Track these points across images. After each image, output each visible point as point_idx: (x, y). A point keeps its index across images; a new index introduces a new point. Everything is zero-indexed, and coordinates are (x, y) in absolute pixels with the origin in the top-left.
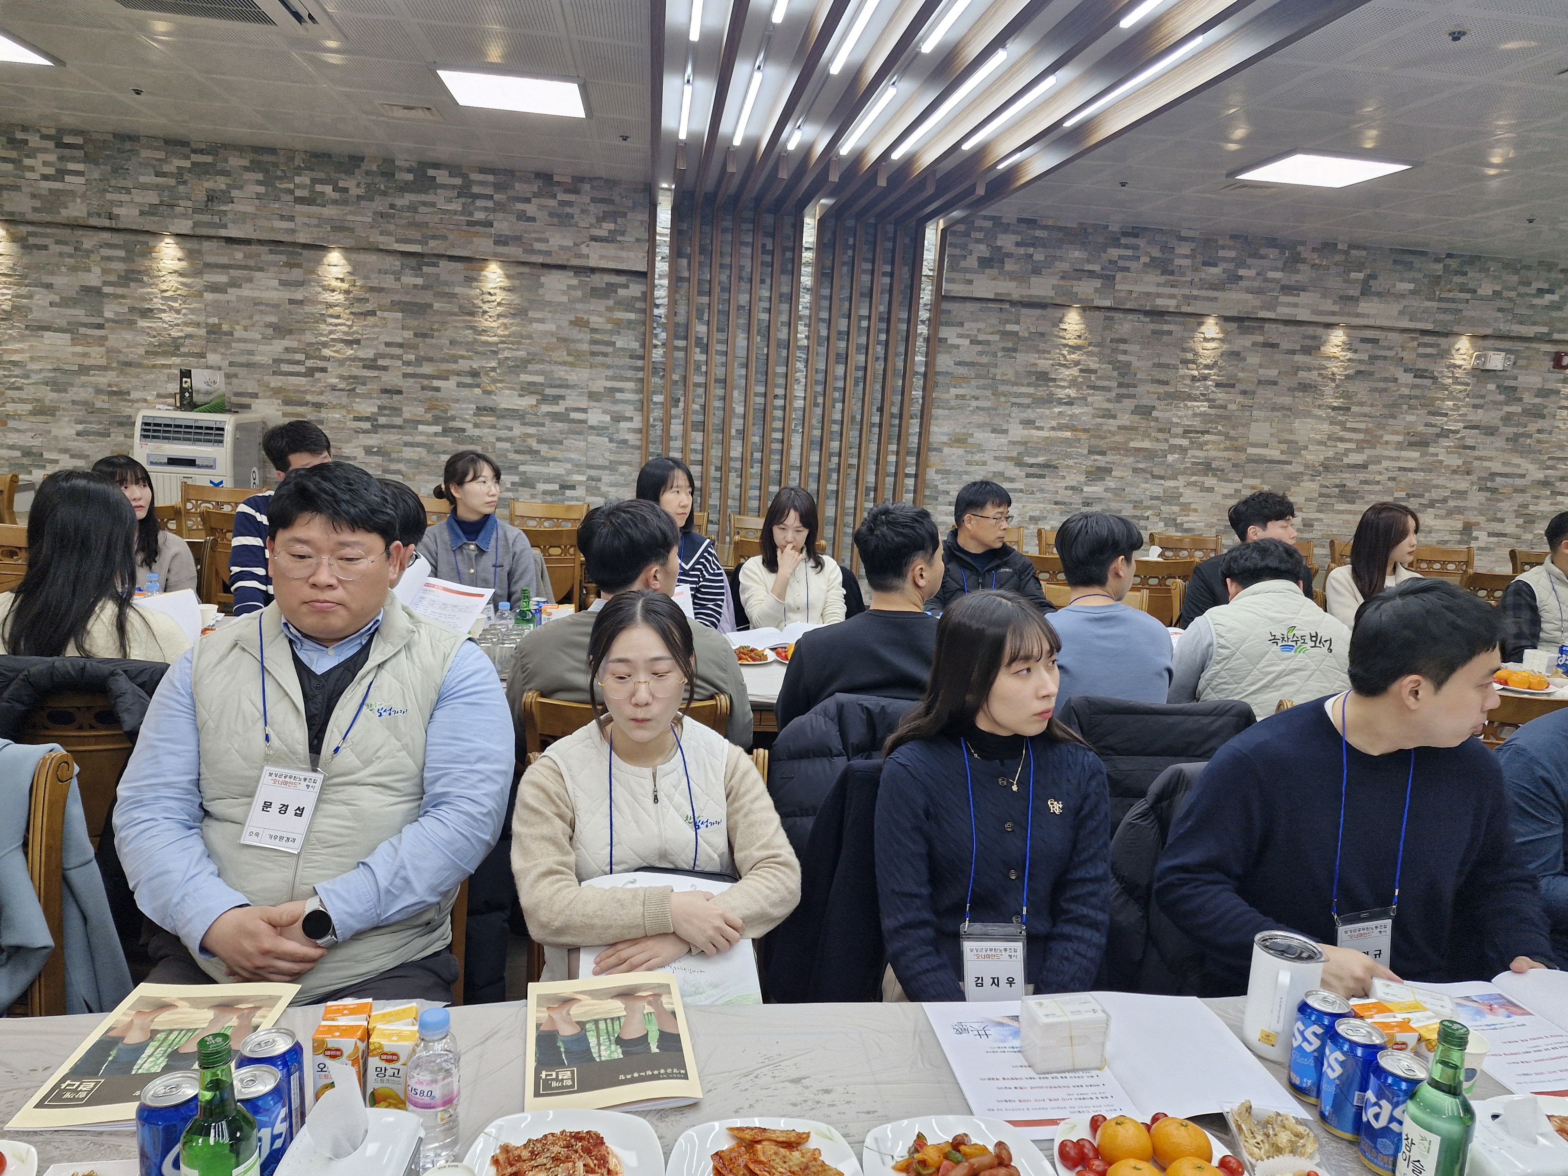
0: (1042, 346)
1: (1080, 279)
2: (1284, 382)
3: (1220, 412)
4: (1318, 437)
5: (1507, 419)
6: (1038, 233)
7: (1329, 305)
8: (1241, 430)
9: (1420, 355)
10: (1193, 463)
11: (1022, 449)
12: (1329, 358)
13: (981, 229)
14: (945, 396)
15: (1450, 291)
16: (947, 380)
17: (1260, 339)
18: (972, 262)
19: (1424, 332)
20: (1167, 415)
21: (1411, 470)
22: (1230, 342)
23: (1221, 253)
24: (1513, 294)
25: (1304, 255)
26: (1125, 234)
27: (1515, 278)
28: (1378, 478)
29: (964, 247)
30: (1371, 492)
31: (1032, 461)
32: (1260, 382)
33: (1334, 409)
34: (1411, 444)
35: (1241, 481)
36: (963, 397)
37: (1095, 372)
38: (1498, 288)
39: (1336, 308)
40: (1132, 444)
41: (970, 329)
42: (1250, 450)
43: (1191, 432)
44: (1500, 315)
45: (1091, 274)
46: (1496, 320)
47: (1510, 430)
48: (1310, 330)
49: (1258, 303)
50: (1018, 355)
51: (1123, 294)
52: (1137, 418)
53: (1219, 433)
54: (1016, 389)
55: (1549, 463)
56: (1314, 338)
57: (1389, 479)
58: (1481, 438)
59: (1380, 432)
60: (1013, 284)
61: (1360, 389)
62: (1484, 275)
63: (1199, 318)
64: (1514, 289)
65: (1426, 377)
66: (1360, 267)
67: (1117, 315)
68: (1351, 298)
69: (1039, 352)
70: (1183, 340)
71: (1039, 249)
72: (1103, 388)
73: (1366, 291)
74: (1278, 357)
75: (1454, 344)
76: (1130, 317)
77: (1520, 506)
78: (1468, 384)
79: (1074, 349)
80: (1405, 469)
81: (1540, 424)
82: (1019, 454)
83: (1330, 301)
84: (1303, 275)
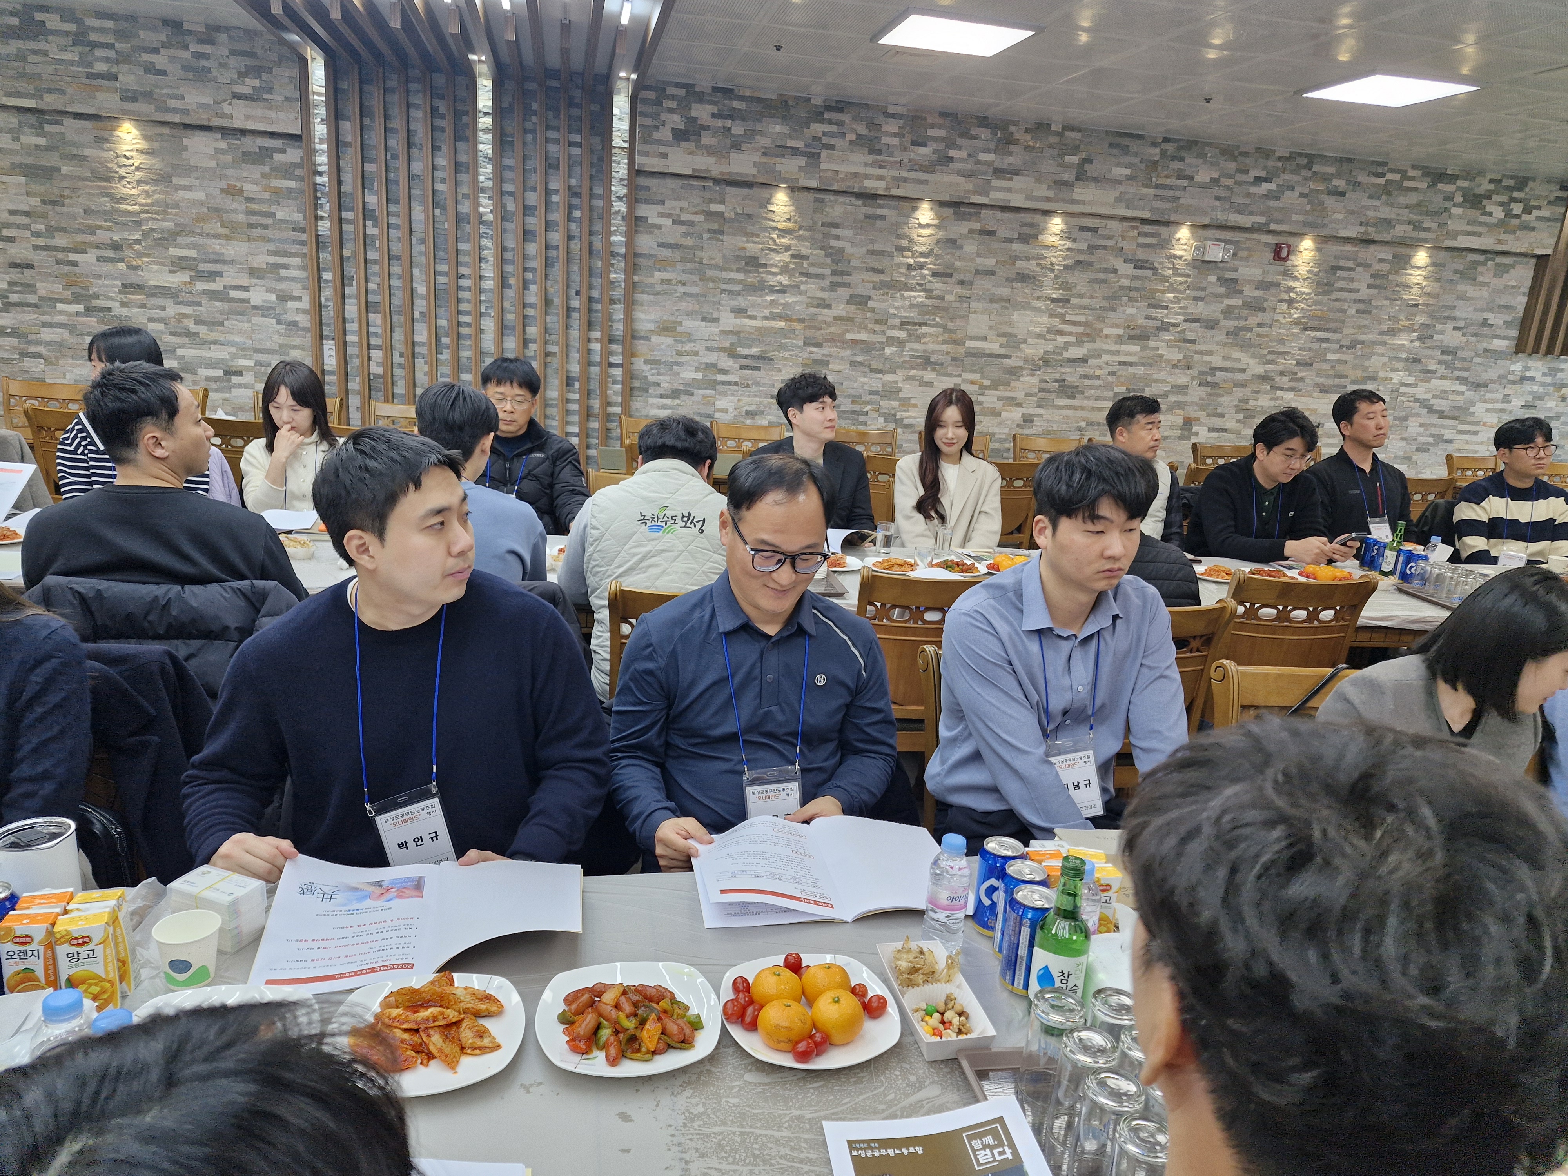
0: (750, 229)
1: (783, 156)
2: (1002, 273)
3: (937, 302)
4: (1037, 330)
5: (1228, 312)
6: (736, 104)
7: (1043, 191)
8: (959, 322)
9: (1139, 245)
10: (912, 357)
11: (734, 339)
12: (1047, 247)
13: (673, 97)
14: (650, 280)
15: (1167, 177)
16: (651, 263)
17: (977, 226)
18: (666, 134)
19: (1144, 221)
20: (884, 305)
21: (1131, 364)
22: (946, 229)
23: (931, 132)
24: (1230, 182)
25: (1016, 136)
26: (829, 108)
27: (1232, 166)
28: (1098, 372)
29: (656, 116)
30: (1091, 387)
31: (746, 352)
32: (977, 272)
33: (1053, 300)
34: (1131, 338)
35: (960, 376)
36: (668, 282)
37: (807, 258)
38: (1215, 175)
39: (1051, 194)
40: (849, 336)
41: (674, 208)
42: (969, 344)
43: (908, 323)
44: (1217, 203)
45: (795, 151)
46: (1213, 209)
47: (1231, 324)
48: (1028, 217)
49: (970, 187)
50: (725, 238)
51: (829, 174)
52: (853, 307)
53: (937, 325)
54: (724, 274)
55: (1269, 357)
56: (1032, 225)
57: (1110, 373)
58: (1202, 332)
59: (1099, 326)
60: (712, 160)
61: (1080, 280)
62: (1200, 161)
63: (913, 202)
64: (1231, 177)
65: (1146, 268)
66: (1075, 150)
67: (828, 197)
68: (1065, 183)
69: (746, 234)
70: (898, 225)
71: (737, 122)
72: (816, 276)
73: (1081, 176)
74: (995, 245)
75: (1175, 233)
76: (841, 199)
77: (1240, 401)
78: (1188, 276)
79: (784, 232)
80: (1124, 363)
81: (1260, 317)
82: (731, 344)
83: (1045, 186)
84: (1016, 158)
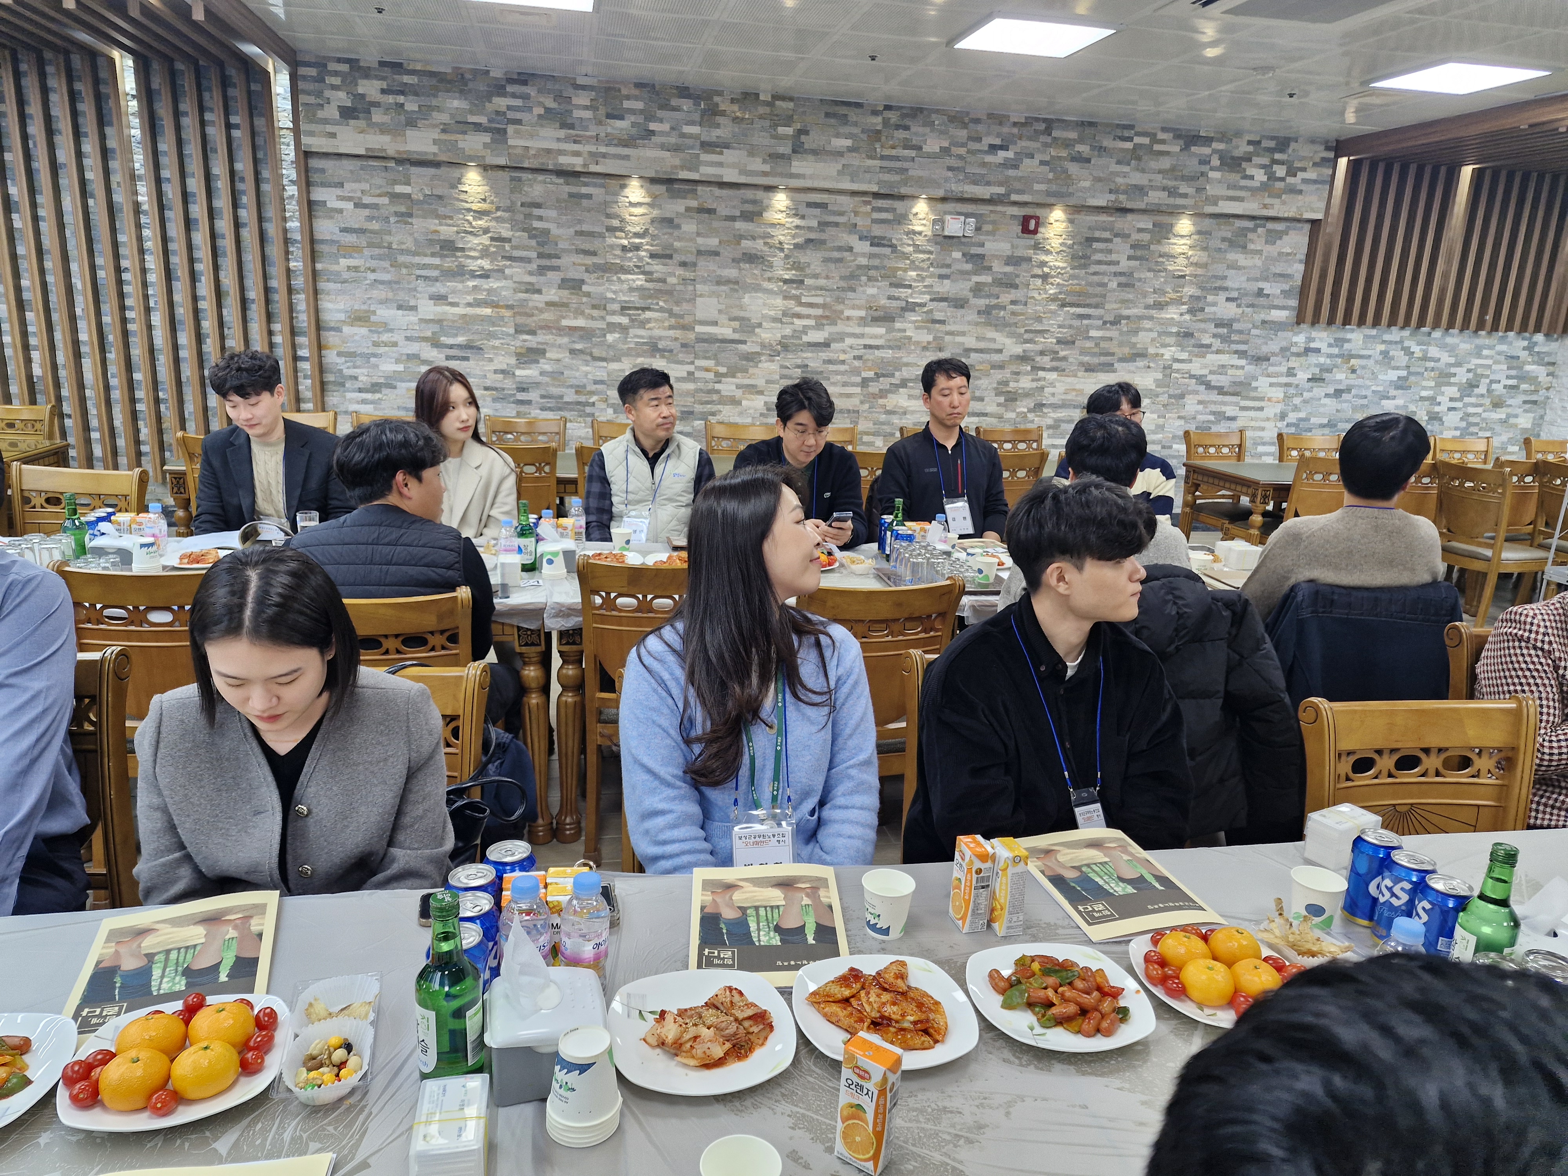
0: (442, 211)
1: (464, 133)
2: (727, 253)
3: (659, 286)
4: (772, 313)
5: (977, 290)
6: (406, 79)
7: (757, 164)
8: (685, 306)
9: (874, 221)
10: (637, 343)
11: (436, 328)
12: (773, 225)
13: (336, 74)
14: (335, 268)
15: (893, 147)
16: (334, 249)
17: (694, 204)
18: (331, 112)
19: (876, 195)
20: (600, 289)
21: (877, 347)
22: (660, 207)
23: (626, 104)
24: (962, 151)
25: (722, 107)
26: (511, 81)
27: (963, 134)
28: (842, 357)
29: (319, 94)
30: (837, 373)
31: (450, 341)
32: (699, 253)
33: (786, 281)
34: (876, 320)
35: (692, 363)
36: (356, 269)
37: (509, 240)
38: (946, 144)
39: (767, 168)
40: (565, 323)
41: (352, 191)
42: (699, 329)
43: (629, 308)
44: (950, 174)
45: (478, 127)
46: (947, 180)
47: (982, 302)
48: (749, 194)
49: (677, 162)
50: (414, 220)
51: (519, 151)
52: (566, 293)
53: (661, 310)
54: (417, 260)
55: (1026, 336)
56: (754, 202)
57: (855, 358)
58: (950, 311)
59: (840, 307)
60: (386, 139)
61: (813, 259)
62: (927, 130)
63: (621, 179)
64: (963, 145)
65: (884, 246)
66: (788, 121)
67: (525, 176)
68: (781, 156)
69: (438, 217)
70: (606, 204)
71: (411, 98)
72: (521, 259)
73: (798, 149)
74: (716, 224)
75: (911, 207)
76: (541, 178)
77: (999, 383)
78: (931, 253)
79: (480, 214)
80: (870, 347)
81: (1013, 294)
82: (433, 333)
83: (759, 160)
84: (724, 131)
